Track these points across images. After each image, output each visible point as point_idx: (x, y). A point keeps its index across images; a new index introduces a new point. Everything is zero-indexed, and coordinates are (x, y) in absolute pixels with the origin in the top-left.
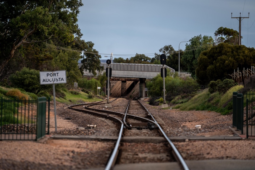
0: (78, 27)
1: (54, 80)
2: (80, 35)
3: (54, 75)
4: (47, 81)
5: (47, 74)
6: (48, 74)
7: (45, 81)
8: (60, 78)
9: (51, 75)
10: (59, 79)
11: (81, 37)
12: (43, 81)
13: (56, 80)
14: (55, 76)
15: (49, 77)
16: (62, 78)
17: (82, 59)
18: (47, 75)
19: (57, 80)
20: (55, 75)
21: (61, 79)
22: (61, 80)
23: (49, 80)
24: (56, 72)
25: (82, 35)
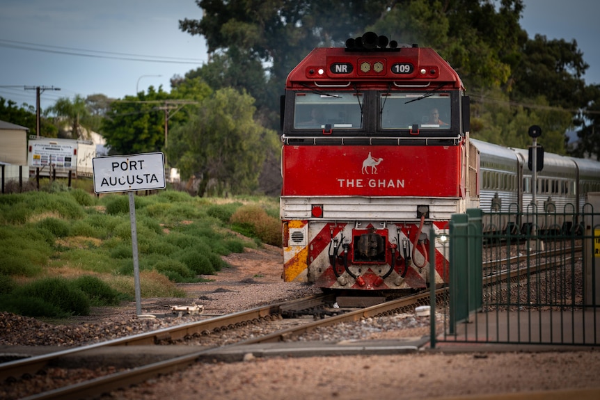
0: (578, 48)
1: (131, 181)
2: (581, 68)
3: (131, 166)
4: (113, 182)
5: (113, 163)
6: (115, 165)
7: (107, 183)
8: (147, 175)
9: (124, 166)
10: (144, 178)
11: (583, 73)
12: (103, 183)
13: (136, 180)
14: (133, 168)
15: (119, 173)
16: (154, 175)
17: (579, 128)
18: (113, 167)
19: (140, 181)
20: (134, 166)
21: (150, 178)
22: (149, 180)
23: (118, 181)
24: (136, 158)
25: (586, 67)
